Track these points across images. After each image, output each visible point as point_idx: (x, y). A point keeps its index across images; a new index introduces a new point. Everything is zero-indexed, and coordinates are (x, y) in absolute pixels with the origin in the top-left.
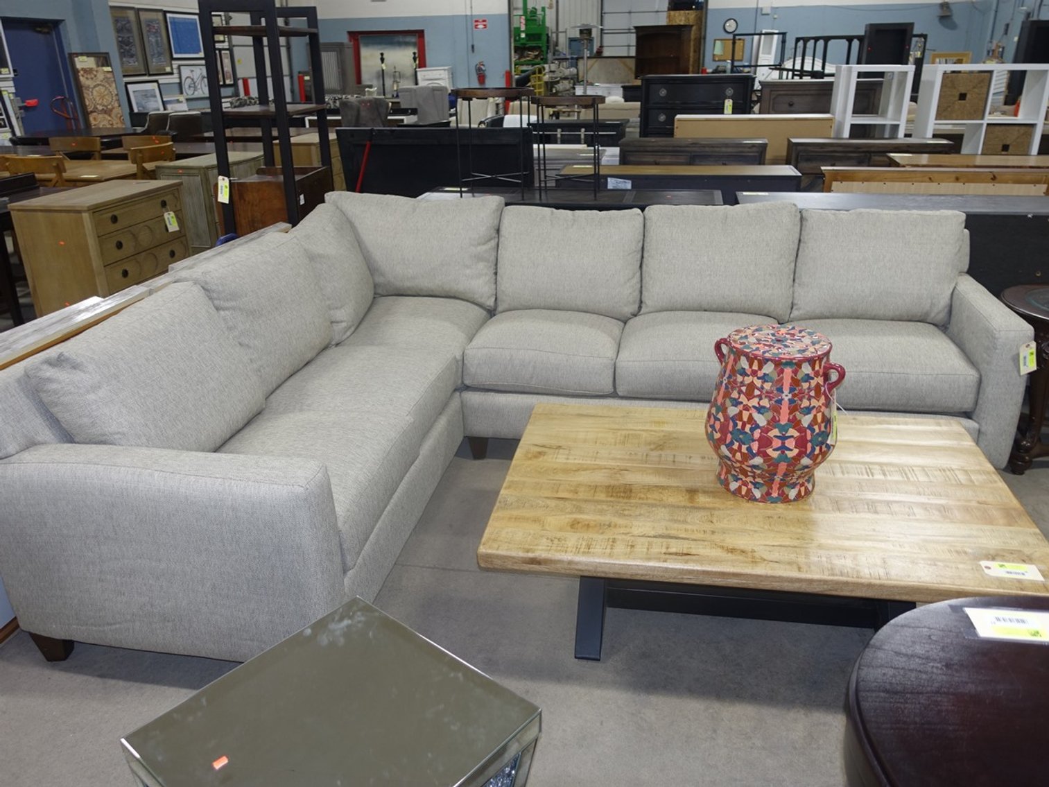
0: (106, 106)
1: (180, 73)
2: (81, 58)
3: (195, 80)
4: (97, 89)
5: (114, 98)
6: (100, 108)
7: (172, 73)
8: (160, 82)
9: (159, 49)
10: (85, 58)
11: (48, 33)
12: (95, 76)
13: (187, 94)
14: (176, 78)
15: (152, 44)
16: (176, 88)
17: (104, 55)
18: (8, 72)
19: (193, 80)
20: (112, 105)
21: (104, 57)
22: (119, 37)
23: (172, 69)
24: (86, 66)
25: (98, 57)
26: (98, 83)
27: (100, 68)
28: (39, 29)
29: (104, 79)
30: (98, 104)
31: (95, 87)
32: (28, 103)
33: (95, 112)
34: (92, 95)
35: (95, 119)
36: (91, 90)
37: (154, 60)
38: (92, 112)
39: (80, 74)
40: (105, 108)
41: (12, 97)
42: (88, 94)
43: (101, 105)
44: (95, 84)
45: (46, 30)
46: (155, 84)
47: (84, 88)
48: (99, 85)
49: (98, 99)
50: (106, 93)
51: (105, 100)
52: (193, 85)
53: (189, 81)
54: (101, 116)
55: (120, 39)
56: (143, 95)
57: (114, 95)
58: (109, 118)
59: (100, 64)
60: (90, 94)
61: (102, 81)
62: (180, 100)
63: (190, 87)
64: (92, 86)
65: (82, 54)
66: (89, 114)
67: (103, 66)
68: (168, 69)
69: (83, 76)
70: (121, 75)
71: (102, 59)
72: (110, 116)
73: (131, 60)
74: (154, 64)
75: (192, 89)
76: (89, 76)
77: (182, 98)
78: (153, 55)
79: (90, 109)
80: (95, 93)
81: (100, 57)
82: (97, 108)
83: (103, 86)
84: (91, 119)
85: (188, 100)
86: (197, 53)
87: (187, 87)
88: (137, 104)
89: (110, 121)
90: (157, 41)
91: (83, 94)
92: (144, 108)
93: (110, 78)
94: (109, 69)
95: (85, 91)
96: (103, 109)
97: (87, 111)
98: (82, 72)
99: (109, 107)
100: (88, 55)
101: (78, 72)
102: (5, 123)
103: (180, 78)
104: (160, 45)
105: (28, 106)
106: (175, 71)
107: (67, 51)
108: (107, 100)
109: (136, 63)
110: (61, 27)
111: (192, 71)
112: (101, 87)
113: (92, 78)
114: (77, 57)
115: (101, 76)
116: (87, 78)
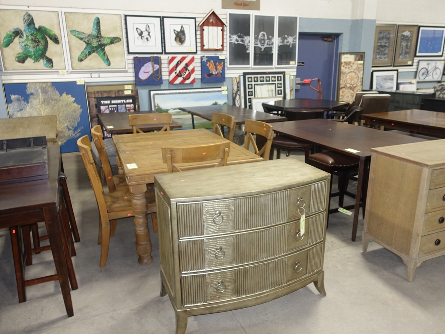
0: (353, 85)
1: (418, 65)
2: (346, 56)
3: (429, 70)
4: (350, 74)
5: (359, 80)
6: (348, 85)
7: (412, 65)
8: (399, 71)
9: (407, 50)
10: (348, 56)
11: (331, 41)
12: (351, 66)
13: (419, 78)
14: (414, 68)
15: (402, 47)
16: (413, 74)
17: (361, 54)
18: (294, 64)
19: (427, 70)
20: (356, 84)
21: (361, 55)
22: (378, 43)
23: (413, 63)
24: (347, 60)
25: (357, 55)
26: (352, 70)
27: (356, 62)
28: (325, 39)
29: (357, 68)
30: (348, 83)
31: (349, 73)
32: (305, 81)
33: (344, 88)
34: (346, 78)
35: (343, 92)
36: (346, 75)
37: (401, 57)
38: (342, 88)
39: (342, 65)
40: (351, 86)
41: (292, 77)
42: (343, 77)
43: (349, 84)
44: (349, 71)
45: (330, 40)
46: (396, 72)
47: (342, 74)
48: (352, 72)
49: (348, 80)
50: (355, 76)
51: (353, 81)
52: (426, 73)
53: (424, 70)
54: (347, 90)
55: (379, 44)
56: (383, 79)
57: (360, 78)
58: (352, 92)
59: (357, 59)
60: (345, 77)
61: (354, 70)
62: (412, 82)
63: (423, 74)
64: (347, 72)
65: (347, 53)
66: (340, 89)
67: (359, 60)
68: (410, 63)
69: (344, 66)
70: (371, 66)
71: (359, 56)
72: (353, 90)
73: (383, 57)
74: (400, 59)
75: (425, 76)
76: (347, 67)
77: (414, 81)
78: (400, 54)
79: (341, 86)
80: (348, 77)
81: (358, 55)
82: (346, 86)
83: (355, 72)
84: (341, 92)
85: (418, 82)
86: (437, 52)
87: (421, 74)
88: (377, 84)
89: (352, 93)
90: (407, 46)
91: (340, 76)
92: (381, 86)
93: (360, 68)
94: (362, 62)
95: (342, 75)
96: (350, 86)
97: (340, 87)
98: (344, 64)
99: (355, 85)
100: (351, 53)
101: (342, 64)
102: (281, 92)
103: (417, 68)
104: (409, 47)
105: (304, 83)
106: (415, 64)
107: (339, 51)
108: (355, 81)
109: (386, 59)
110: (340, 37)
111: (428, 64)
112: (353, 73)
113: (349, 68)
114: (344, 55)
115: (355, 67)
116: (346, 68)
